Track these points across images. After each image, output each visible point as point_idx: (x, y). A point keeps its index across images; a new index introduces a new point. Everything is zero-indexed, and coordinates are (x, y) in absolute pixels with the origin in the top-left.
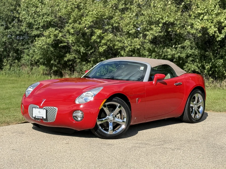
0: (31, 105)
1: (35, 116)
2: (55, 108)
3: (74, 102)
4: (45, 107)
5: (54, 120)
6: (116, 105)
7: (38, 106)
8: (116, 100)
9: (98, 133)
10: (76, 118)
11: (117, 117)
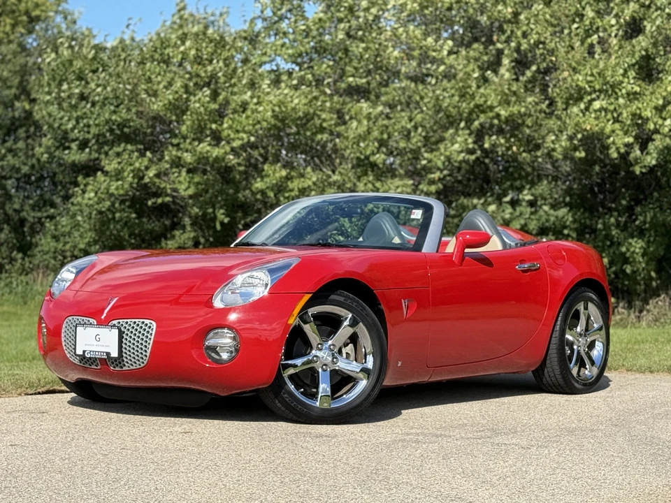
0: (70, 318)
1: (84, 352)
2: (147, 321)
3: (209, 304)
4: (115, 322)
5: (145, 362)
6: (340, 316)
7: (92, 320)
8: (342, 299)
9: (283, 402)
10: (213, 355)
11: (344, 355)
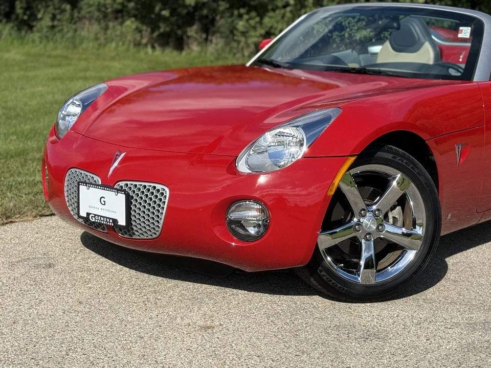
0: (73, 170)
1: (88, 214)
2: (159, 186)
3: (232, 168)
4: (122, 184)
5: (158, 234)
6: (388, 175)
7: (96, 178)
8: (390, 156)
9: (320, 280)
11: (391, 220)
